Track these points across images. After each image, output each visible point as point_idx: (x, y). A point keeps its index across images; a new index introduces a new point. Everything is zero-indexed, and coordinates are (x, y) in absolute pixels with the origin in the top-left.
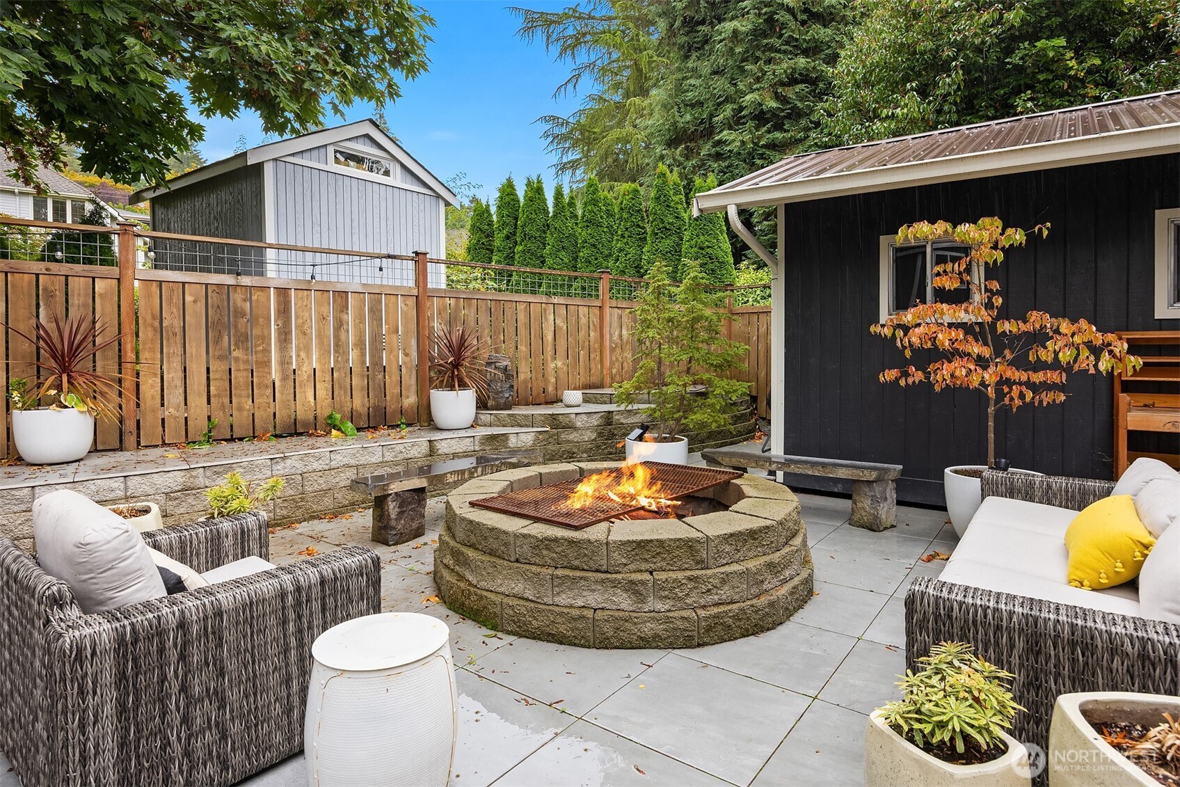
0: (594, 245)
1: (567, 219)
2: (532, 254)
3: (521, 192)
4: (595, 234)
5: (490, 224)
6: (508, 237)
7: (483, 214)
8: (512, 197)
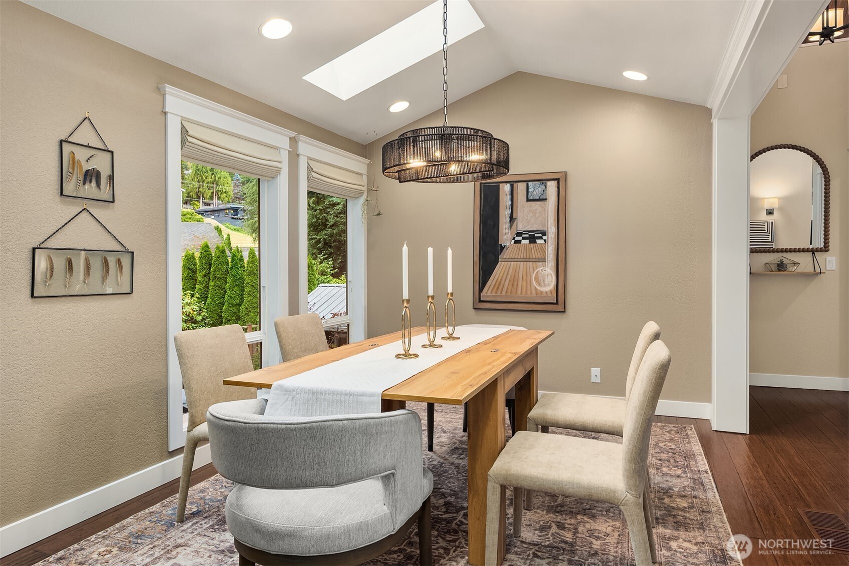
0: (253, 286)
1: (238, 269)
2: (219, 287)
3: (213, 250)
4: (253, 280)
5: (195, 265)
6: (205, 276)
7: (190, 259)
8: (208, 253)
